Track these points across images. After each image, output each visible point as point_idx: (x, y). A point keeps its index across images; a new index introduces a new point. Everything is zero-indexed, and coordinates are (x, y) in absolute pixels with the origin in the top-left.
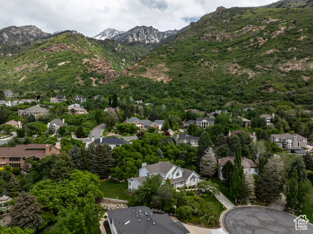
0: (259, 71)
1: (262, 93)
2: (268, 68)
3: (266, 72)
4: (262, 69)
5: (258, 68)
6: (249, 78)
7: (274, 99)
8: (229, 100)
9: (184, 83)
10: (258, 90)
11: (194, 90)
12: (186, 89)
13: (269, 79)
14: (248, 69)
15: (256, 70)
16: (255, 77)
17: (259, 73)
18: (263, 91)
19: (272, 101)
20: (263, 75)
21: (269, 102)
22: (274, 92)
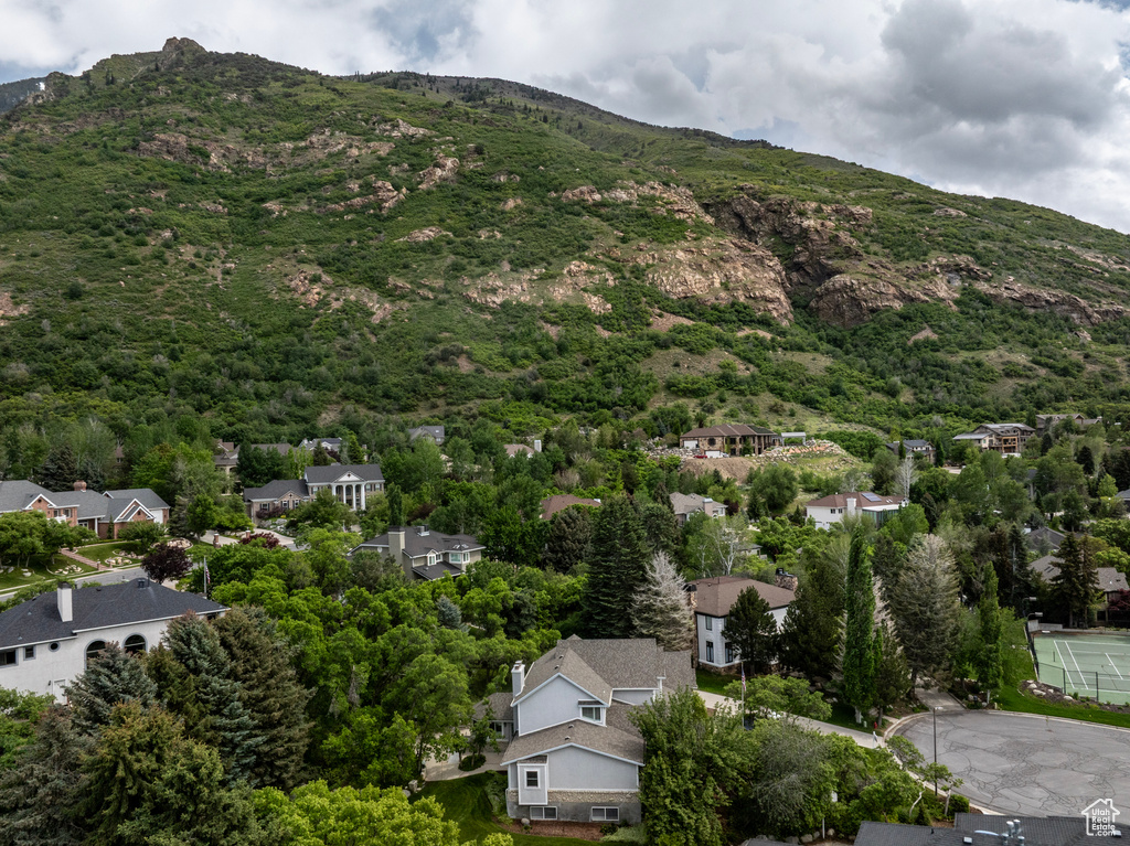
0: (402, 297)
1: (439, 376)
2: (432, 289)
3: (428, 305)
4: (413, 292)
5: (396, 287)
6: (376, 320)
7: (483, 397)
8: (330, 402)
9: (104, 328)
10: (424, 365)
11: (161, 360)
12: (123, 354)
13: (446, 330)
14: (362, 289)
15: (391, 294)
16: (394, 318)
17: (406, 304)
18: (440, 367)
19: (478, 401)
20: (422, 312)
21: (470, 404)
22: (477, 371)
